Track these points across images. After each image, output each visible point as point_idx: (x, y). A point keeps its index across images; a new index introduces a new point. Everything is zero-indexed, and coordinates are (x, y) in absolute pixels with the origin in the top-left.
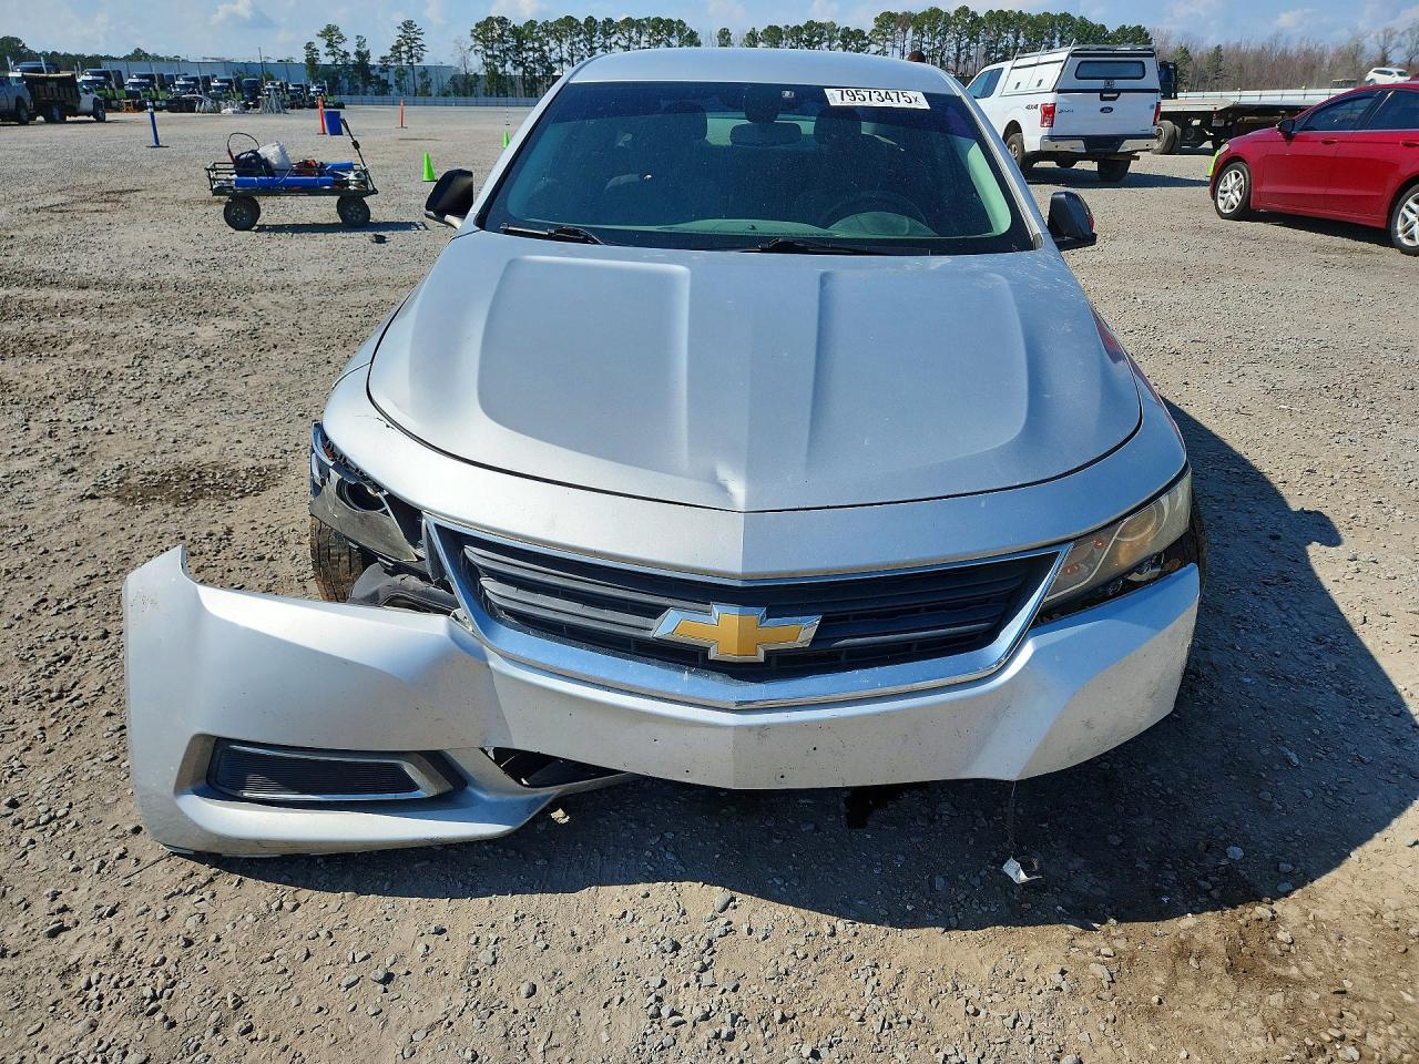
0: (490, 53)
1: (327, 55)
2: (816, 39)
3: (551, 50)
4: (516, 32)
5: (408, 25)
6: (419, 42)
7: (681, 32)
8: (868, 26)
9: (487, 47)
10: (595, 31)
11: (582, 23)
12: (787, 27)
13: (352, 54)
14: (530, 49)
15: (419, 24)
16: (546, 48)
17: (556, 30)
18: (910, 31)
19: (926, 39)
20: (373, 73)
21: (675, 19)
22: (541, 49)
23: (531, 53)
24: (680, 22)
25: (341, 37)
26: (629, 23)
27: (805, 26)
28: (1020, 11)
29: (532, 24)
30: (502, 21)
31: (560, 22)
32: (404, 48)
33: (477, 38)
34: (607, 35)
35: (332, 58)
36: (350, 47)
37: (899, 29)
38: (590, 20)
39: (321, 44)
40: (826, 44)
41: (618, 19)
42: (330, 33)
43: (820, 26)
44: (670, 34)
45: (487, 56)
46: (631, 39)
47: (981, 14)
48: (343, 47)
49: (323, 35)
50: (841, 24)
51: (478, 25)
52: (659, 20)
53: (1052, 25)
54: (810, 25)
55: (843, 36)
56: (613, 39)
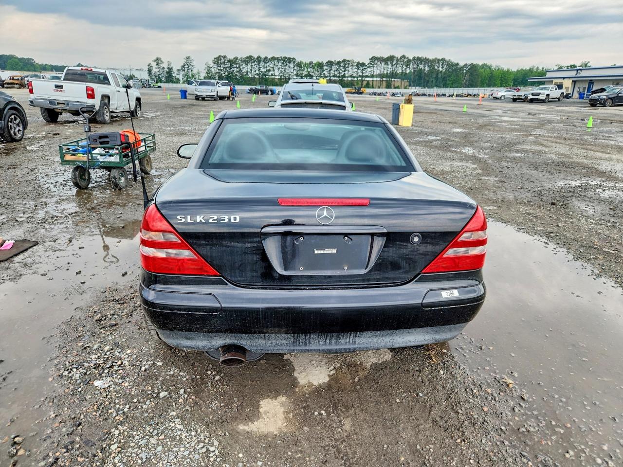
0: (219, 68)
1: (156, 68)
2: (347, 66)
3: (243, 68)
4: (230, 61)
5: (188, 58)
6: (192, 64)
7: (294, 62)
8: (367, 62)
9: (218, 66)
10: (261, 61)
11: (256, 58)
12: (335, 61)
13: (166, 68)
14: (235, 67)
15: (192, 57)
16: (241, 67)
17: (245, 61)
18: (383, 63)
19: (389, 66)
20: (174, 75)
21: (292, 57)
22: (239, 67)
23: (236, 69)
24: (294, 59)
25: (161, 61)
26: (274, 58)
27: (343, 61)
28: (426, 58)
29: (236, 58)
30: (225, 57)
31: (247, 58)
32: (186, 66)
33: (215, 63)
34: (265, 63)
35: (158, 70)
36: (165, 65)
37: (379, 63)
38: (259, 57)
39: (154, 64)
40: (351, 67)
41: (269, 57)
42: (158, 61)
43: (348, 61)
44: (290, 63)
45: (219, 70)
46: (274, 64)
47: (411, 58)
48: (162, 66)
49: (155, 61)
50: (356, 60)
51: (215, 59)
52: (285, 58)
53: (438, 63)
54: (344, 61)
55: (357, 65)
56: (268, 64)
